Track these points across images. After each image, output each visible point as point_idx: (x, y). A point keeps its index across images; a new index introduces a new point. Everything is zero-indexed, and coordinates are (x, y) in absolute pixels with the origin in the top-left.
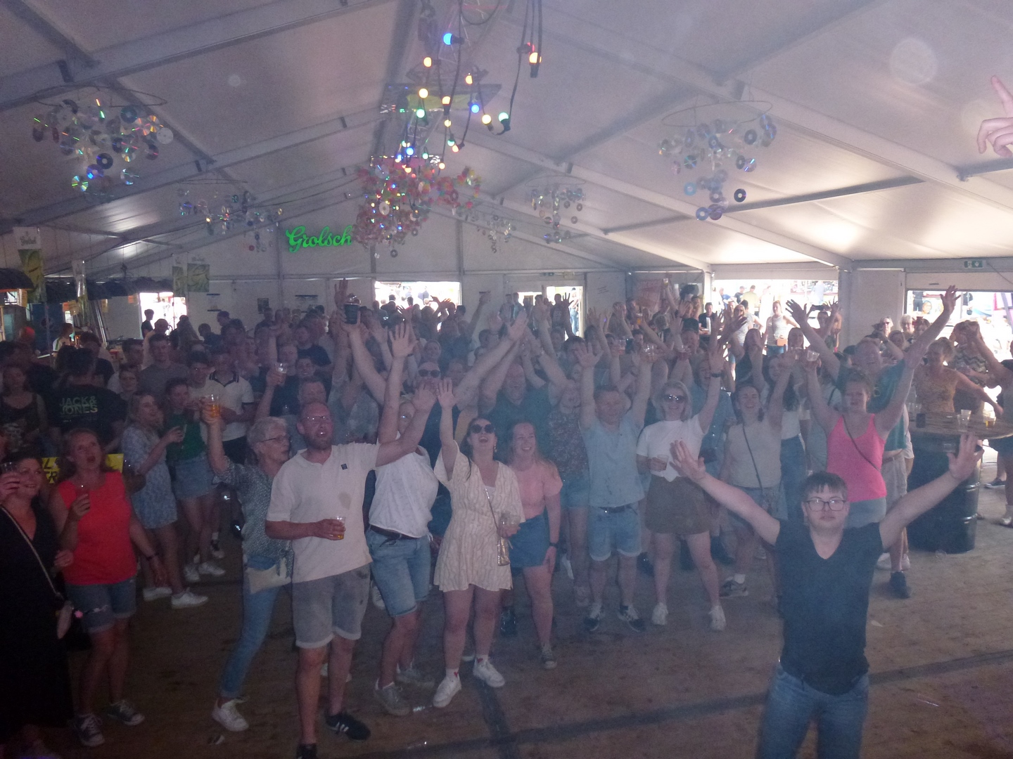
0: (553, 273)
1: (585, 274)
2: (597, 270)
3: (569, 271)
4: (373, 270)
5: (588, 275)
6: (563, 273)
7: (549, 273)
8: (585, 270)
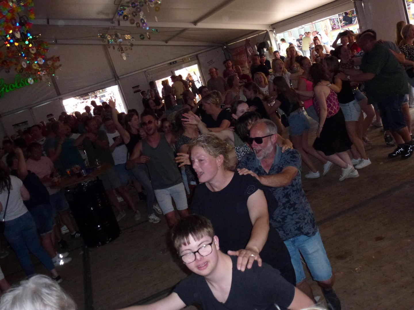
0: (176, 61)
1: (197, 56)
2: (203, 51)
3: (185, 57)
4: (59, 94)
5: (199, 55)
6: (183, 59)
7: (173, 62)
8: (195, 54)
